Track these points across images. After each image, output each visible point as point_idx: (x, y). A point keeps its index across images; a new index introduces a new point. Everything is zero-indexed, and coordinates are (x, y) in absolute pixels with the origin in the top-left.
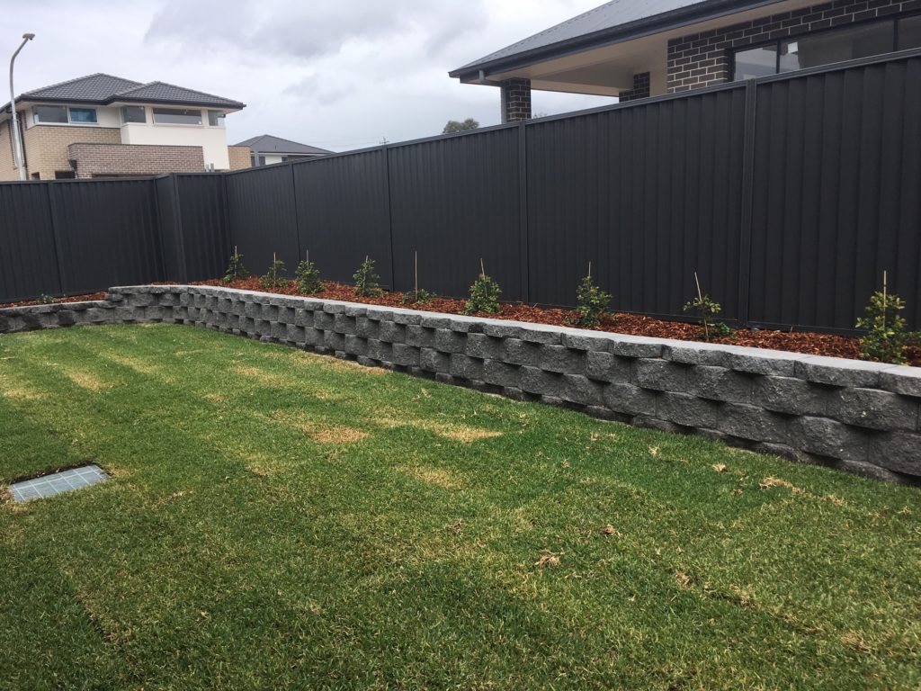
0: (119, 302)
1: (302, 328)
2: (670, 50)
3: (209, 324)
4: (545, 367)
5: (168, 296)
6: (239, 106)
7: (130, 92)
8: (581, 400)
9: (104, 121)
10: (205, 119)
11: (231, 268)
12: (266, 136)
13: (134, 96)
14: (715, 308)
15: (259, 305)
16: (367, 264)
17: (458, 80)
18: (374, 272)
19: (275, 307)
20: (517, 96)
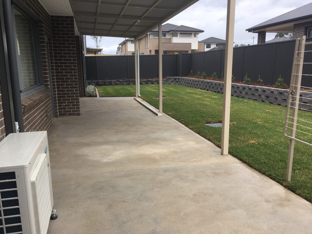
0: (168, 80)
1: (200, 85)
2: (294, 27)
3: (184, 85)
4: (234, 90)
5: (177, 79)
6: (203, 31)
7: (175, 29)
8: (238, 95)
9: (168, 37)
10: (193, 35)
11: (190, 74)
12: (212, 37)
13: (175, 30)
14: (262, 81)
15: (193, 81)
16: (215, 73)
17: (248, 31)
18: (216, 75)
19: (196, 81)
20: (262, 36)
